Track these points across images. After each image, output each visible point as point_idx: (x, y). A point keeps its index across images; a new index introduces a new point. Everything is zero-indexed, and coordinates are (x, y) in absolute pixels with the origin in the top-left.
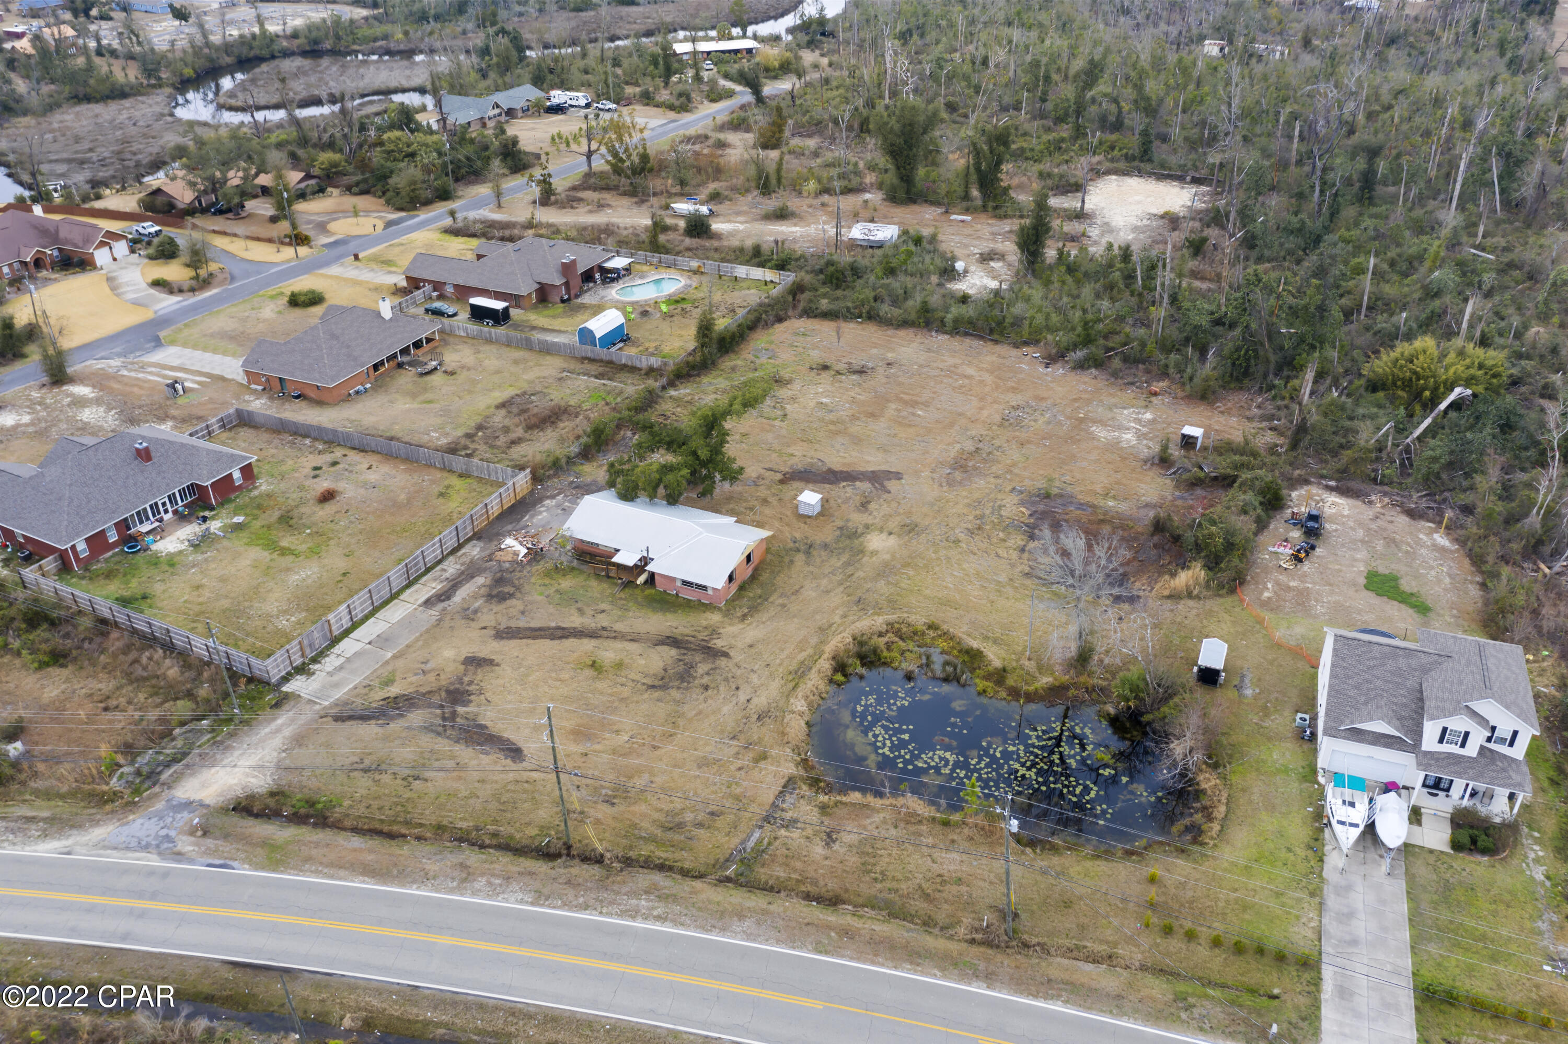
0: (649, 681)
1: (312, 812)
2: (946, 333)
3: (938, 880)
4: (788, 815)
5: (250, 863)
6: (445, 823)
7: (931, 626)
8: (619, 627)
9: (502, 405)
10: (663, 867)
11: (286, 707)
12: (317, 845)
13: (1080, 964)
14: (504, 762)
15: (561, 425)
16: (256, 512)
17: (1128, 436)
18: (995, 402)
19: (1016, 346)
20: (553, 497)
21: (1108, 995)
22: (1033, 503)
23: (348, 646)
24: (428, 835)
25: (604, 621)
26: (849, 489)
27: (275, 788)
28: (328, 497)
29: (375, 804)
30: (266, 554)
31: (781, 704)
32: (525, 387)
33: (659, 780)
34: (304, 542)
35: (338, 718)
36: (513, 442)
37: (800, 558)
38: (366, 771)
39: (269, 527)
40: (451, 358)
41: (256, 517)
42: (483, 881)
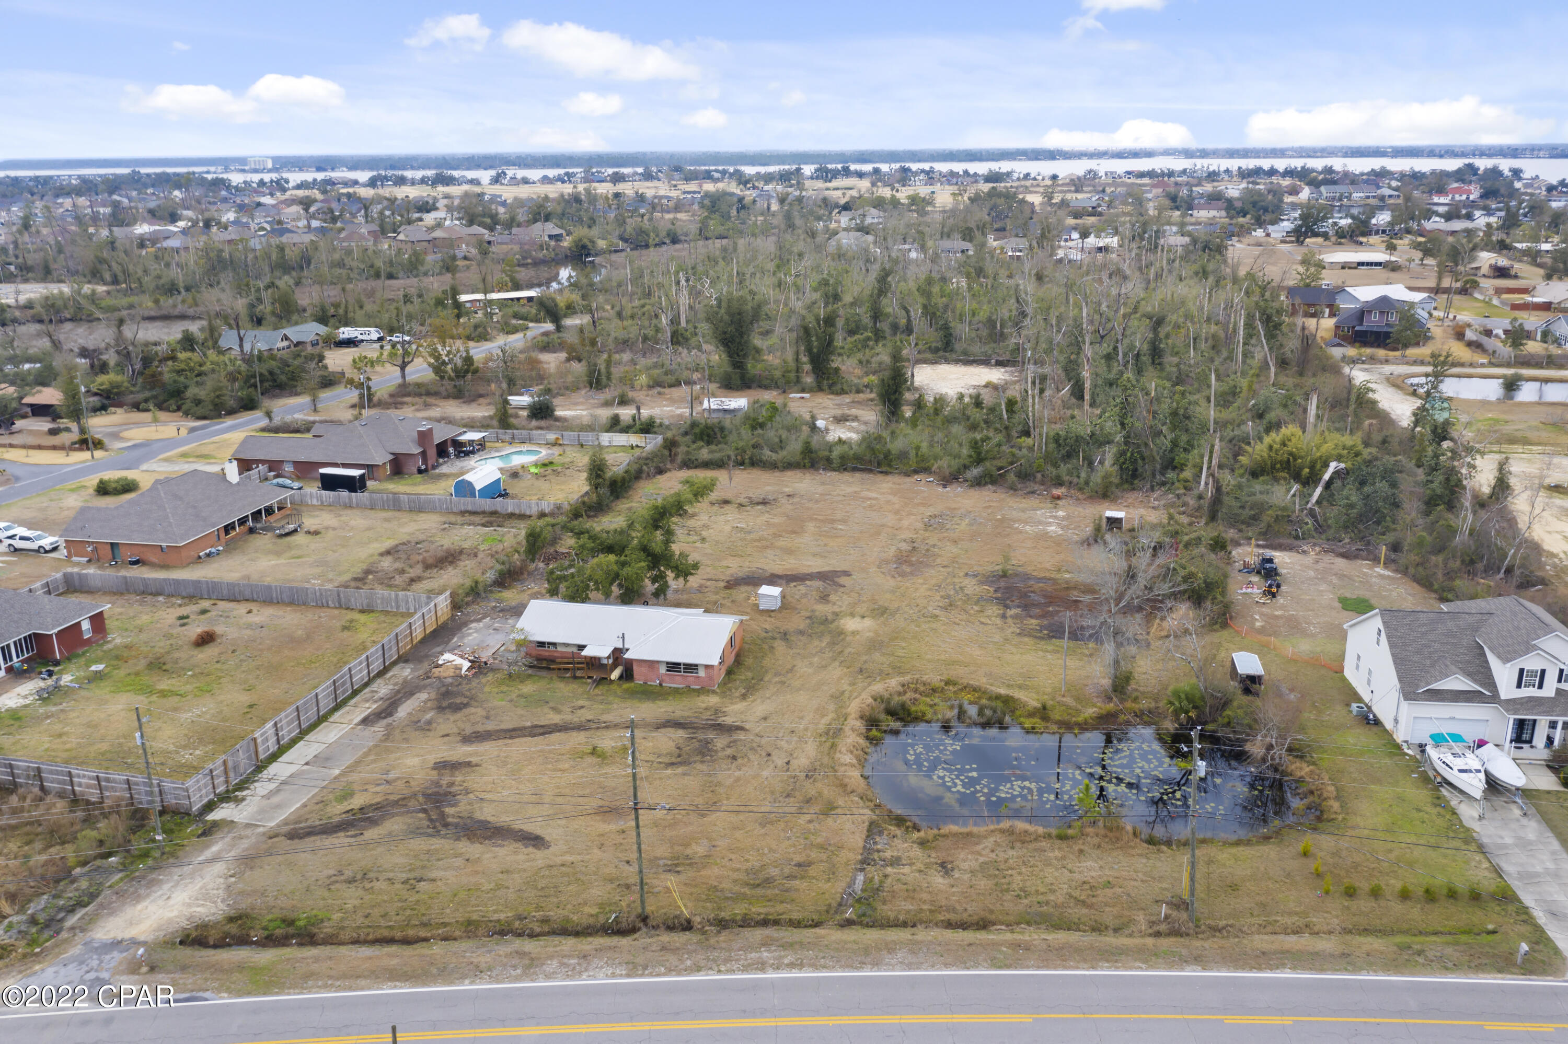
0: (667, 760)
1: (291, 930)
2: (834, 470)
3: (1086, 887)
4: (888, 854)
5: (229, 991)
6: (475, 917)
7: (948, 683)
8: (606, 717)
9: (388, 553)
10: (765, 923)
11: (219, 835)
12: (317, 959)
13: (1281, 937)
14: (526, 851)
15: (462, 564)
16: (115, 663)
17: (1053, 528)
18: (910, 514)
19: (907, 475)
20: (479, 620)
21: (1332, 955)
22: (992, 582)
23: (280, 769)
24: (457, 933)
25: (585, 715)
26: (801, 587)
27: (233, 913)
28: (206, 639)
29: (376, 912)
30: (141, 698)
31: (826, 760)
32: (405, 538)
33: (722, 843)
34: (187, 683)
35: (293, 835)
36: (412, 580)
37: (780, 646)
38: (352, 881)
39: (137, 674)
40: (310, 522)
41: (116, 667)
42: (555, 963)
